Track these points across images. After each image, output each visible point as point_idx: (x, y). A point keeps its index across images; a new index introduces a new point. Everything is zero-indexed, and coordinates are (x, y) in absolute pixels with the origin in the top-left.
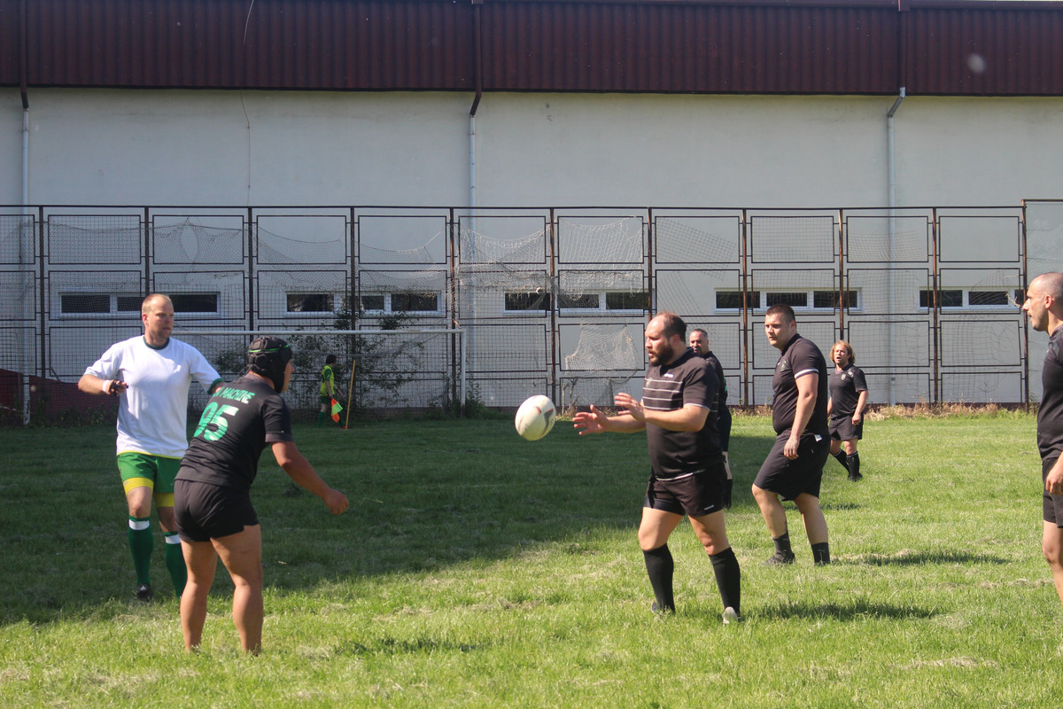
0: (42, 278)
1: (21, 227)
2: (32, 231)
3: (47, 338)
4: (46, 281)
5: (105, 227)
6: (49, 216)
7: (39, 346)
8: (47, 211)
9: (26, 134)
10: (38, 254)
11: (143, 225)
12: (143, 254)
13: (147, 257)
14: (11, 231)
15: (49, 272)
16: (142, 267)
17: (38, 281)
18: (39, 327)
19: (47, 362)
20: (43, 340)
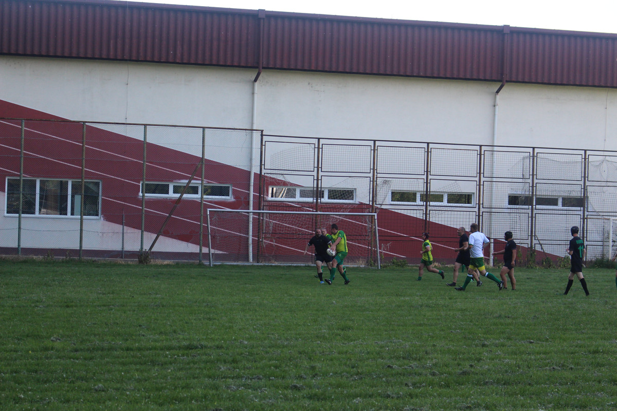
0: (533, 186)
1: (524, 158)
2: (528, 161)
3: (534, 219)
4: (535, 188)
5: (567, 160)
6: (537, 153)
7: (530, 224)
8: (536, 150)
9: (497, 107)
10: (531, 174)
11: (583, 160)
12: (583, 176)
13: (585, 177)
14: (518, 160)
15: (536, 183)
16: (582, 183)
17: (531, 188)
18: (530, 213)
19: (534, 232)
20: (532, 220)
